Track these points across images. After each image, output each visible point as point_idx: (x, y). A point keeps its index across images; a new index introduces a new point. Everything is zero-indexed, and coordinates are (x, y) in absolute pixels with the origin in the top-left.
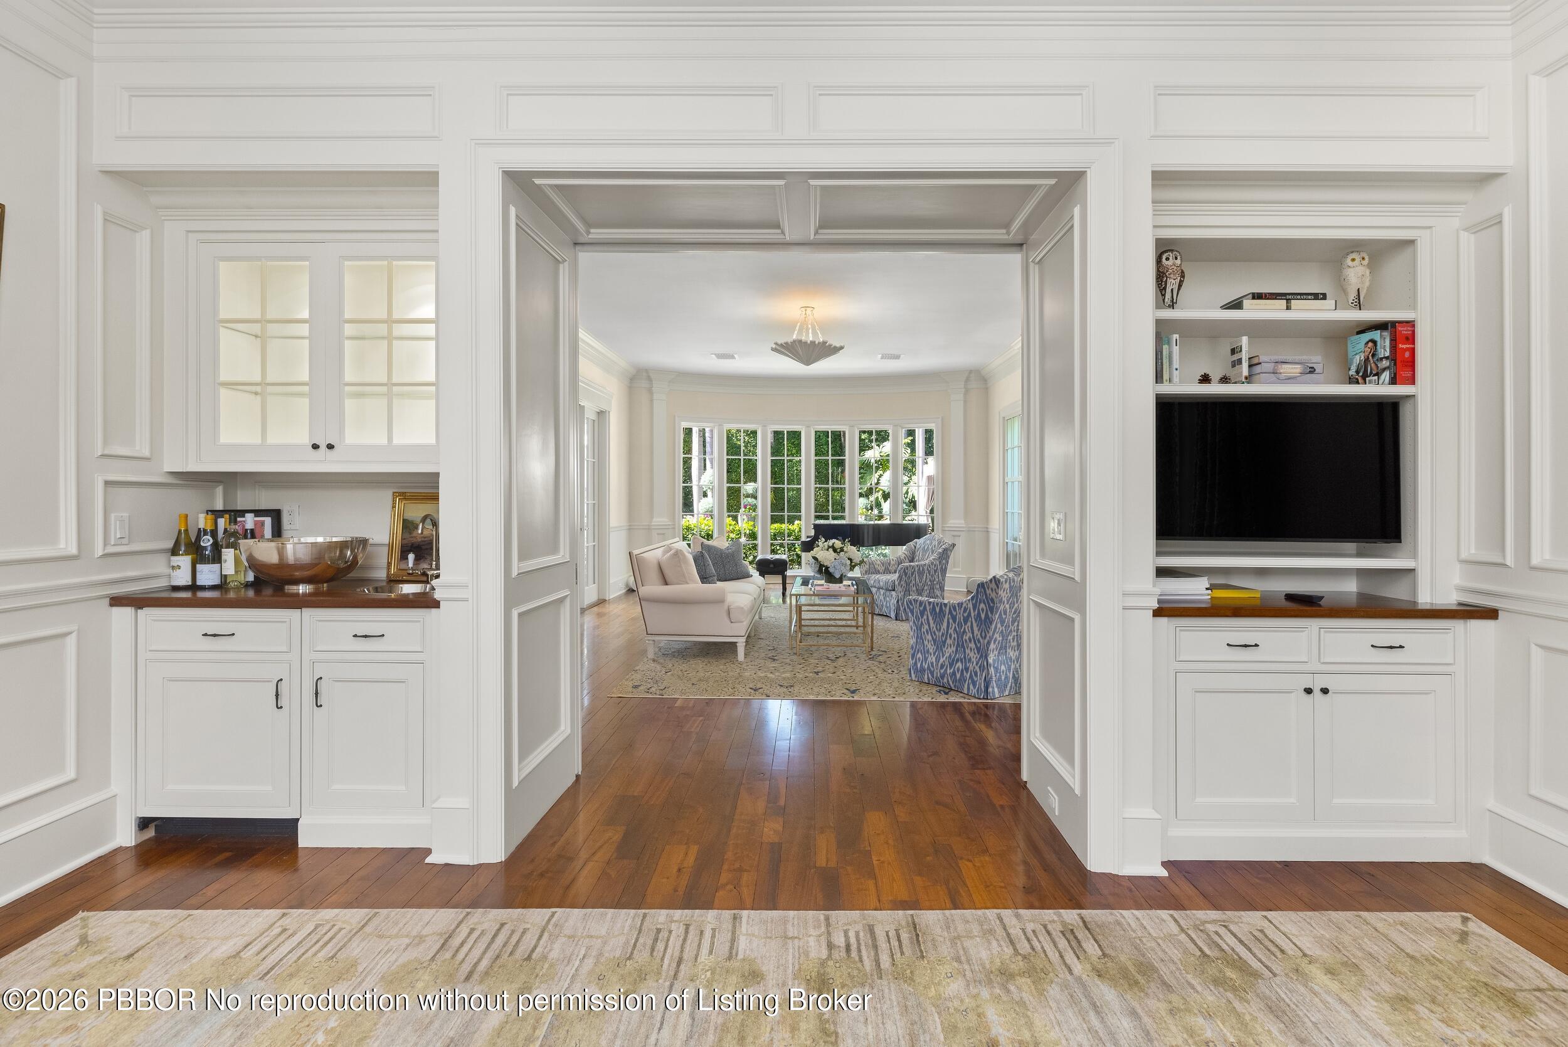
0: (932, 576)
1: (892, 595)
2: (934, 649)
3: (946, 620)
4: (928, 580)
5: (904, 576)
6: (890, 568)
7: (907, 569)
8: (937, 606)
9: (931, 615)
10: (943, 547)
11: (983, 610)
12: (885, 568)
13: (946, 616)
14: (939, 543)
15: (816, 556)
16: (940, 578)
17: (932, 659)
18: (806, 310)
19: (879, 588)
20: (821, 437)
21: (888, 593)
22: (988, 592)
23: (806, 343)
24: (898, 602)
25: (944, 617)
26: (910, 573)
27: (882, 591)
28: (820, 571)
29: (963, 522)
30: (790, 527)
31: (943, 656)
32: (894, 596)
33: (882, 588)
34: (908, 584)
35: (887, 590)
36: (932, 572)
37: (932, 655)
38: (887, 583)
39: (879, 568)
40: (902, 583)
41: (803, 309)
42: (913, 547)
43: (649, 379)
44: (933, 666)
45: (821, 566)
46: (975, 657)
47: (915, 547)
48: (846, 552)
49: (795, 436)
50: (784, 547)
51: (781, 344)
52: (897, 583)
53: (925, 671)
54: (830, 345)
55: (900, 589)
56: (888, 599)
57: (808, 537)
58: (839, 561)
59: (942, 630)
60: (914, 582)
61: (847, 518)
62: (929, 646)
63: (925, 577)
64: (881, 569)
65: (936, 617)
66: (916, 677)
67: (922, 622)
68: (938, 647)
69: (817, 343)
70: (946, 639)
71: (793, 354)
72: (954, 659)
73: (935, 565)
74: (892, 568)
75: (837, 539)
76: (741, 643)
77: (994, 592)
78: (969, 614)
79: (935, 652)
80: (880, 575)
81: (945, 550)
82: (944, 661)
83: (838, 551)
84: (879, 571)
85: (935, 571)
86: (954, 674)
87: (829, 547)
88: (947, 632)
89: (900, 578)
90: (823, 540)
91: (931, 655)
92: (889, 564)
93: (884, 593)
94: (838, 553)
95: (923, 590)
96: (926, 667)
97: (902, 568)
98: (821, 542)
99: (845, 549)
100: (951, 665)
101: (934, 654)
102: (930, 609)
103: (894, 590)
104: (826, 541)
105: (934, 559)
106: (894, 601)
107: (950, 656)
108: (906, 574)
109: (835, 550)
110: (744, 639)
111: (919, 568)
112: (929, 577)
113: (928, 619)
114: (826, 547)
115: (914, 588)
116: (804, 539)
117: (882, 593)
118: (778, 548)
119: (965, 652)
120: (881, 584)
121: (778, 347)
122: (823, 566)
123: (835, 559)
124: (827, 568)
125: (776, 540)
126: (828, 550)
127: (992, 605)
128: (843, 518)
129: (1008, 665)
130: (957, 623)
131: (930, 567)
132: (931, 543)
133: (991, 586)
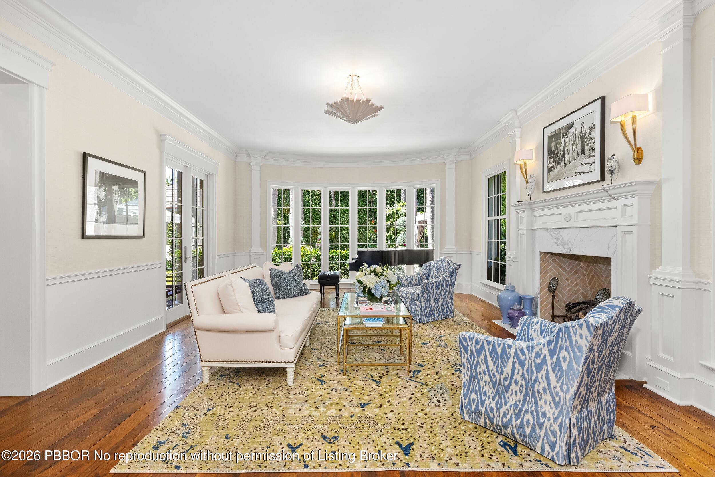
0: (445, 289)
1: (416, 304)
2: (492, 392)
3: (510, 364)
4: (442, 292)
5: (425, 290)
6: (412, 282)
7: (428, 284)
8: (499, 346)
9: (491, 355)
10: (453, 267)
11: (564, 359)
12: (409, 283)
13: (511, 360)
14: (449, 264)
15: (361, 280)
16: (451, 290)
17: (492, 404)
18: (352, 78)
19: (406, 298)
20: (362, 195)
21: (413, 302)
22: (574, 338)
23: (352, 101)
24: (421, 309)
25: (508, 360)
26: (430, 287)
27: (408, 301)
28: (364, 291)
29: (454, 247)
30: (342, 252)
31: (506, 403)
32: (418, 305)
33: (409, 299)
34: (428, 296)
35: (412, 300)
36: (445, 285)
37: (491, 399)
38: (412, 294)
39: (405, 282)
40: (425, 295)
41: (350, 78)
42: (429, 267)
43: (249, 155)
44: (492, 413)
45: (365, 288)
46: (552, 412)
47: (430, 267)
48: (386, 276)
49: (345, 194)
50: (338, 265)
51: (332, 104)
52: (420, 295)
53: (481, 415)
54: (373, 104)
55: (423, 300)
56: (413, 306)
57: (353, 259)
58: (380, 283)
59: (505, 374)
60: (432, 294)
61: (378, 246)
62: (487, 388)
63: (440, 290)
64: (406, 283)
65: (497, 358)
66: (469, 417)
67: (478, 361)
68: (498, 391)
69: (361, 101)
70: (510, 383)
71: (342, 113)
72: (520, 411)
73: (447, 281)
74: (414, 283)
75: (378, 265)
76: (291, 369)
77: (584, 339)
78: (544, 361)
79: (496, 395)
80: (406, 288)
81: (455, 269)
82: (507, 410)
83: (379, 275)
84: (405, 285)
85: (447, 285)
86: (521, 426)
87: (371, 272)
88: (512, 377)
89: (423, 291)
90: (366, 265)
91: (489, 398)
92: (412, 279)
93: (409, 302)
94: (379, 277)
95: (439, 299)
96: (483, 410)
97: (424, 284)
98: (365, 267)
99: (385, 273)
100: (517, 416)
101: (494, 399)
102: (489, 349)
103: (418, 300)
104: (369, 266)
105: (446, 276)
106: (418, 309)
107: (516, 405)
108: (427, 289)
109: (376, 275)
110: (293, 365)
111: (437, 284)
112: (443, 289)
113: (486, 359)
114: (369, 272)
115: (433, 299)
116: (351, 261)
117: (408, 302)
118: (334, 265)
119: (536, 403)
120: (408, 295)
121: (330, 110)
122: (367, 287)
123: (376, 282)
124: (370, 289)
125: (334, 260)
126: (370, 274)
127: (578, 353)
128: (375, 246)
129: (589, 419)
130: (525, 369)
131: (444, 282)
132: (443, 264)
133: (579, 331)
